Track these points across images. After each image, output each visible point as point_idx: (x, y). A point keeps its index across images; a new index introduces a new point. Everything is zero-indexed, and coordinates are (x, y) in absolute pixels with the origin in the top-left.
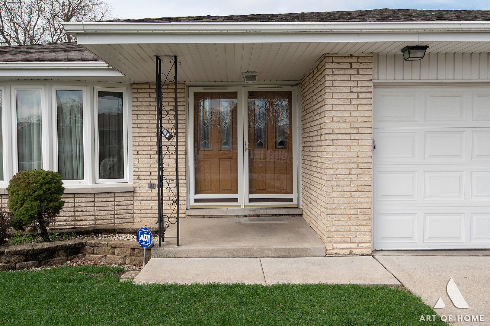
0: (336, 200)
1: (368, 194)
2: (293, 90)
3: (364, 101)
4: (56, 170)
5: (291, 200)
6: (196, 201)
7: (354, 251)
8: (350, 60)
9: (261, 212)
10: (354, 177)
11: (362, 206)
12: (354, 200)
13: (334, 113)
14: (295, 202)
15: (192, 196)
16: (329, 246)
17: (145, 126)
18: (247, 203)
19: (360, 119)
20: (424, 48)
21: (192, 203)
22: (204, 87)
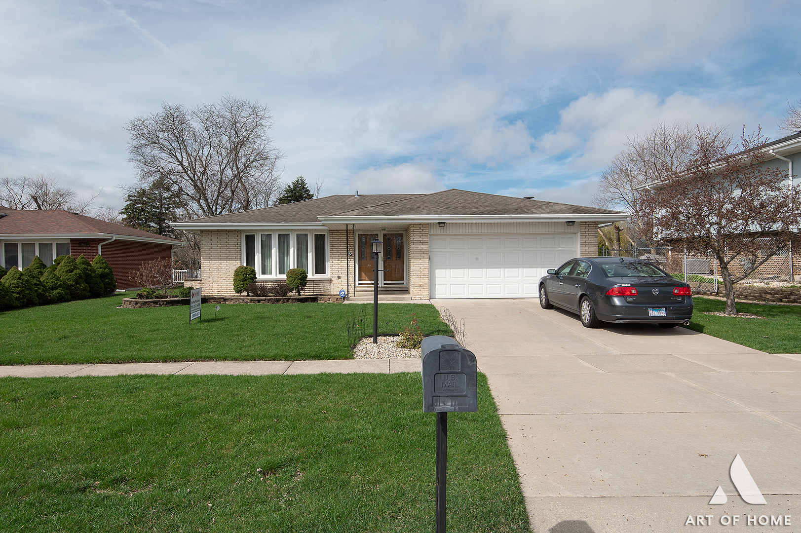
0: (415, 279)
1: (427, 276)
2: (404, 233)
3: (425, 241)
4: (296, 267)
5: (403, 284)
6: (359, 284)
7: (422, 298)
8: (420, 226)
9: (389, 289)
10: (422, 270)
11: (425, 281)
12: (422, 279)
13: (414, 246)
14: (405, 285)
15: (357, 282)
16: (413, 297)
17: (336, 250)
18: (383, 285)
19: (424, 248)
20: (444, 223)
21: (357, 285)
22: (363, 231)
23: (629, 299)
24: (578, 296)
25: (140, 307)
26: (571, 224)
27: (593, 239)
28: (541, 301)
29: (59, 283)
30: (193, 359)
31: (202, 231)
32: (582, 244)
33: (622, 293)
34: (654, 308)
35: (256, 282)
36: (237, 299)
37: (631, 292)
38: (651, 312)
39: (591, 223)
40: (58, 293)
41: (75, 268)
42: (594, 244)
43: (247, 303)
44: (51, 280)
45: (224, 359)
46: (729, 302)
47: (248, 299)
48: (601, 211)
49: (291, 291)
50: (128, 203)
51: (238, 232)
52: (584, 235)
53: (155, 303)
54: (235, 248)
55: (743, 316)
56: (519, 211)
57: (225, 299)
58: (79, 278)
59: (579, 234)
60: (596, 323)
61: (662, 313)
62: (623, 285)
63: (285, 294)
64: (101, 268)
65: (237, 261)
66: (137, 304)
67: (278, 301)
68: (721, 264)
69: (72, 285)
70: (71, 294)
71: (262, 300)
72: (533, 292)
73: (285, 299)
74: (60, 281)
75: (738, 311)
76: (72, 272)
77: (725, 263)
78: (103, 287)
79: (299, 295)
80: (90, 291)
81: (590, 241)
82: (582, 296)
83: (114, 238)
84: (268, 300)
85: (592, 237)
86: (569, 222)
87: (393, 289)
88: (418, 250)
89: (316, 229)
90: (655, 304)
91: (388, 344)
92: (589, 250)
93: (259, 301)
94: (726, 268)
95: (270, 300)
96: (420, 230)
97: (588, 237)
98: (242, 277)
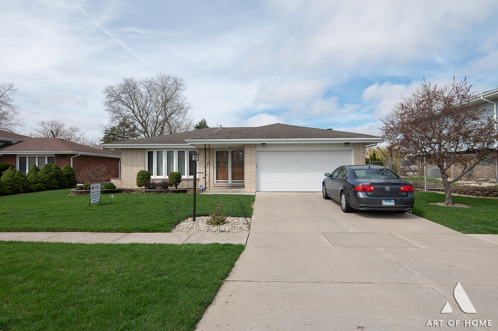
0: (247, 179)
1: (255, 178)
3: (254, 155)
5: (244, 182)
7: (252, 191)
8: (250, 146)
9: (235, 185)
10: (251, 174)
11: (253, 180)
12: (252, 179)
13: (247, 158)
15: (215, 181)
16: (246, 190)
17: (202, 161)
18: (231, 183)
19: (253, 160)
20: (265, 144)
21: (215, 183)
22: (219, 149)
23: (369, 193)
24: (340, 191)
25: (79, 195)
26: (347, 144)
27: (362, 154)
28: (323, 194)
29: (39, 180)
30: (66, 230)
31: (122, 149)
32: (355, 157)
33: (364, 190)
34: (386, 200)
35: (150, 180)
36: (138, 190)
37: (370, 189)
38: (384, 203)
39: (361, 144)
40: (38, 186)
41: (50, 171)
42: (363, 157)
43: (143, 193)
44: (34, 178)
45: (85, 231)
46: (447, 196)
47: (144, 191)
48: (367, 136)
49: (171, 186)
50: (105, 135)
51: (144, 150)
52: (356, 151)
53: (87, 192)
54: (141, 159)
55: (457, 206)
56: (313, 136)
57: (132, 191)
58: (52, 177)
59: (353, 151)
60: (349, 210)
61: (392, 203)
62: (365, 184)
63: (166, 188)
64: (68, 171)
65: (143, 168)
66: (77, 193)
67: (161, 192)
68: (441, 170)
69: (47, 181)
70: (47, 186)
71: (152, 191)
72: (319, 188)
73: (166, 191)
74: (40, 178)
75: (454, 203)
76: (48, 173)
77: (444, 170)
78: (68, 182)
79: (177, 188)
80: (59, 185)
81: (360, 156)
82: (342, 190)
83: (80, 154)
84: (155, 191)
85: (361, 153)
86: (346, 143)
87: (237, 185)
88: (249, 161)
89: (190, 148)
90: (387, 197)
91: (202, 221)
92: (360, 161)
93: (150, 192)
94: (444, 173)
95: (156, 191)
96: (250, 148)
97: (359, 153)
98: (141, 177)
